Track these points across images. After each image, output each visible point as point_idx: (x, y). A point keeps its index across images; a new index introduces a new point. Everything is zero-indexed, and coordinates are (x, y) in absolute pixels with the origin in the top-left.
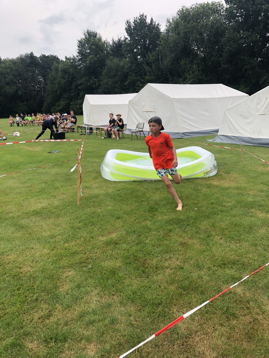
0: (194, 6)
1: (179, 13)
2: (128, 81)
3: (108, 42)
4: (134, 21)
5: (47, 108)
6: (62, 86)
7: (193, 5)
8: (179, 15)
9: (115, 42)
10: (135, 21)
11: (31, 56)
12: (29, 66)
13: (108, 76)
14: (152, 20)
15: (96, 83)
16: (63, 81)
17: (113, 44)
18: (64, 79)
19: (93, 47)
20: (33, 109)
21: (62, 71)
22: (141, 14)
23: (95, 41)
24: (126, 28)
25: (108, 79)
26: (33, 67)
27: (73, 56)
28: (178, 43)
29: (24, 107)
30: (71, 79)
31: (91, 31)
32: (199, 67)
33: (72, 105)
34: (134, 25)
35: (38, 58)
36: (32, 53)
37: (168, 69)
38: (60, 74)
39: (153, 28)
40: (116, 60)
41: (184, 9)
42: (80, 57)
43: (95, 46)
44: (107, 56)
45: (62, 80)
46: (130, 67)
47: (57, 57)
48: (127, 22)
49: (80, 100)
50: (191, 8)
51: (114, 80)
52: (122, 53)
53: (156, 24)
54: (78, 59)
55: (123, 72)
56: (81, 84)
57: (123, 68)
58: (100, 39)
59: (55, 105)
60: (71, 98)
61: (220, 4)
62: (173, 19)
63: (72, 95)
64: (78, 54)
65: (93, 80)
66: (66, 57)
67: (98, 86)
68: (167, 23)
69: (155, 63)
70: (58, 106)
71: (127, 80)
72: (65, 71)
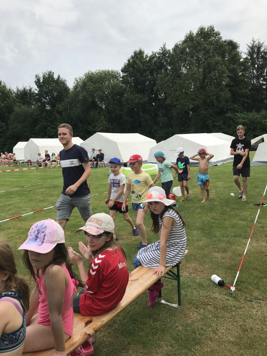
0: (97, 71)
2: (39, 126)
3: (12, 90)
4: (42, 76)
8: (85, 76)
9: (19, 90)
10: (44, 76)
13: (17, 121)
14: (59, 76)
15: (3, 127)
17: (17, 91)
22: (49, 71)
24: (35, 81)
25: (17, 123)
32: (105, 118)
34: (43, 79)
37: (78, 118)
39: (60, 84)
41: (90, 72)
43: (1, 93)
44: (15, 103)
46: (40, 114)
48: (37, 76)
50: (95, 73)
51: (23, 125)
52: (28, 101)
53: (63, 80)
55: (32, 118)
57: (32, 114)
58: (4, 87)
67: (5, 130)
69: (65, 112)
71: (37, 126)
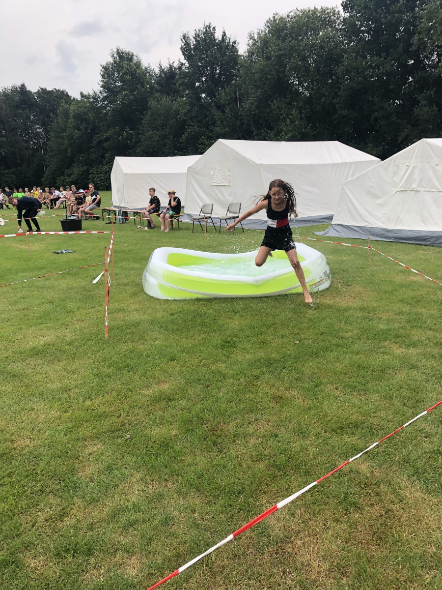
0: (292, 14)
1: (268, 24)
2: (186, 134)
3: (152, 69)
4: (194, 36)
5: (51, 179)
6: (75, 142)
7: (291, 12)
8: (268, 27)
9: (163, 70)
10: (197, 36)
11: (22, 91)
12: (17, 107)
13: (153, 127)
14: (224, 34)
15: (133, 138)
16: (77, 133)
17: (160, 72)
18: (79, 130)
19: (128, 77)
20: (27, 179)
21: (75, 117)
22: (207, 24)
23: (129, 67)
24: (182, 47)
25: (153, 130)
26: (25, 109)
27: (93, 92)
28: (268, 74)
29: (11, 177)
30: (91, 130)
31: (124, 50)
32: (301, 113)
33: (92, 173)
34: (195, 43)
35: (35, 93)
36: (23, 85)
37: (252, 116)
38: (72, 122)
39: (226, 48)
40: (165, 100)
41: (277, 17)
42: (105, 95)
43: (130, 76)
44: (151, 93)
45: (76, 131)
46: (188, 111)
47: (67, 93)
48: (184, 37)
49: (106, 165)
50: (288, 16)
51: (162, 133)
52: (176, 88)
53: (232, 41)
54: (101, 97)
55: (177, 119)
56: (107, 140)
57: (177, 112)
58: (138, 65)
59: (63, 174)
60: (91, 162)
61: (335, 11)
62: (259, 34)
63: (91, 158)
64: (101, 89)
65: (127, 132)
66: (82, 94)
67: (136, 143)
68: (248, 39)
69: (231, 106)
70: (69, 176)
71: (184, 134)
72: (80, 118)
